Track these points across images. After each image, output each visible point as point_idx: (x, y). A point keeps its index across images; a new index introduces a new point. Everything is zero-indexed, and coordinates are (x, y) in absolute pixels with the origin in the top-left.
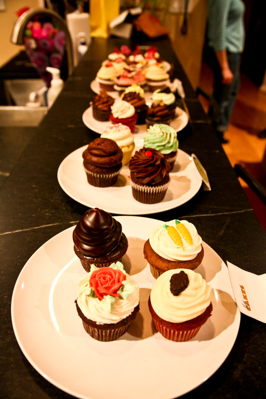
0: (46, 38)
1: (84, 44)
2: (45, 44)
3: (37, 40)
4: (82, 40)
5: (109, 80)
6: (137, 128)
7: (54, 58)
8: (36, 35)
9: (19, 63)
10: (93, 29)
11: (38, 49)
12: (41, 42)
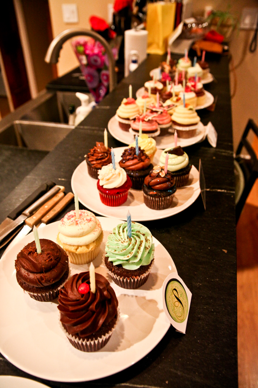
0: (97, 55)
1: (135, 62)
2: (96, 61)
3: (88, 56)
4: (134, 58)
5: (128, 119)
6: (132, 195)
7: (103, 75)
8: (88, 52)
9: (76, 75)
10: (149, 45)
11: (89, 65)
12: (92, 59)
